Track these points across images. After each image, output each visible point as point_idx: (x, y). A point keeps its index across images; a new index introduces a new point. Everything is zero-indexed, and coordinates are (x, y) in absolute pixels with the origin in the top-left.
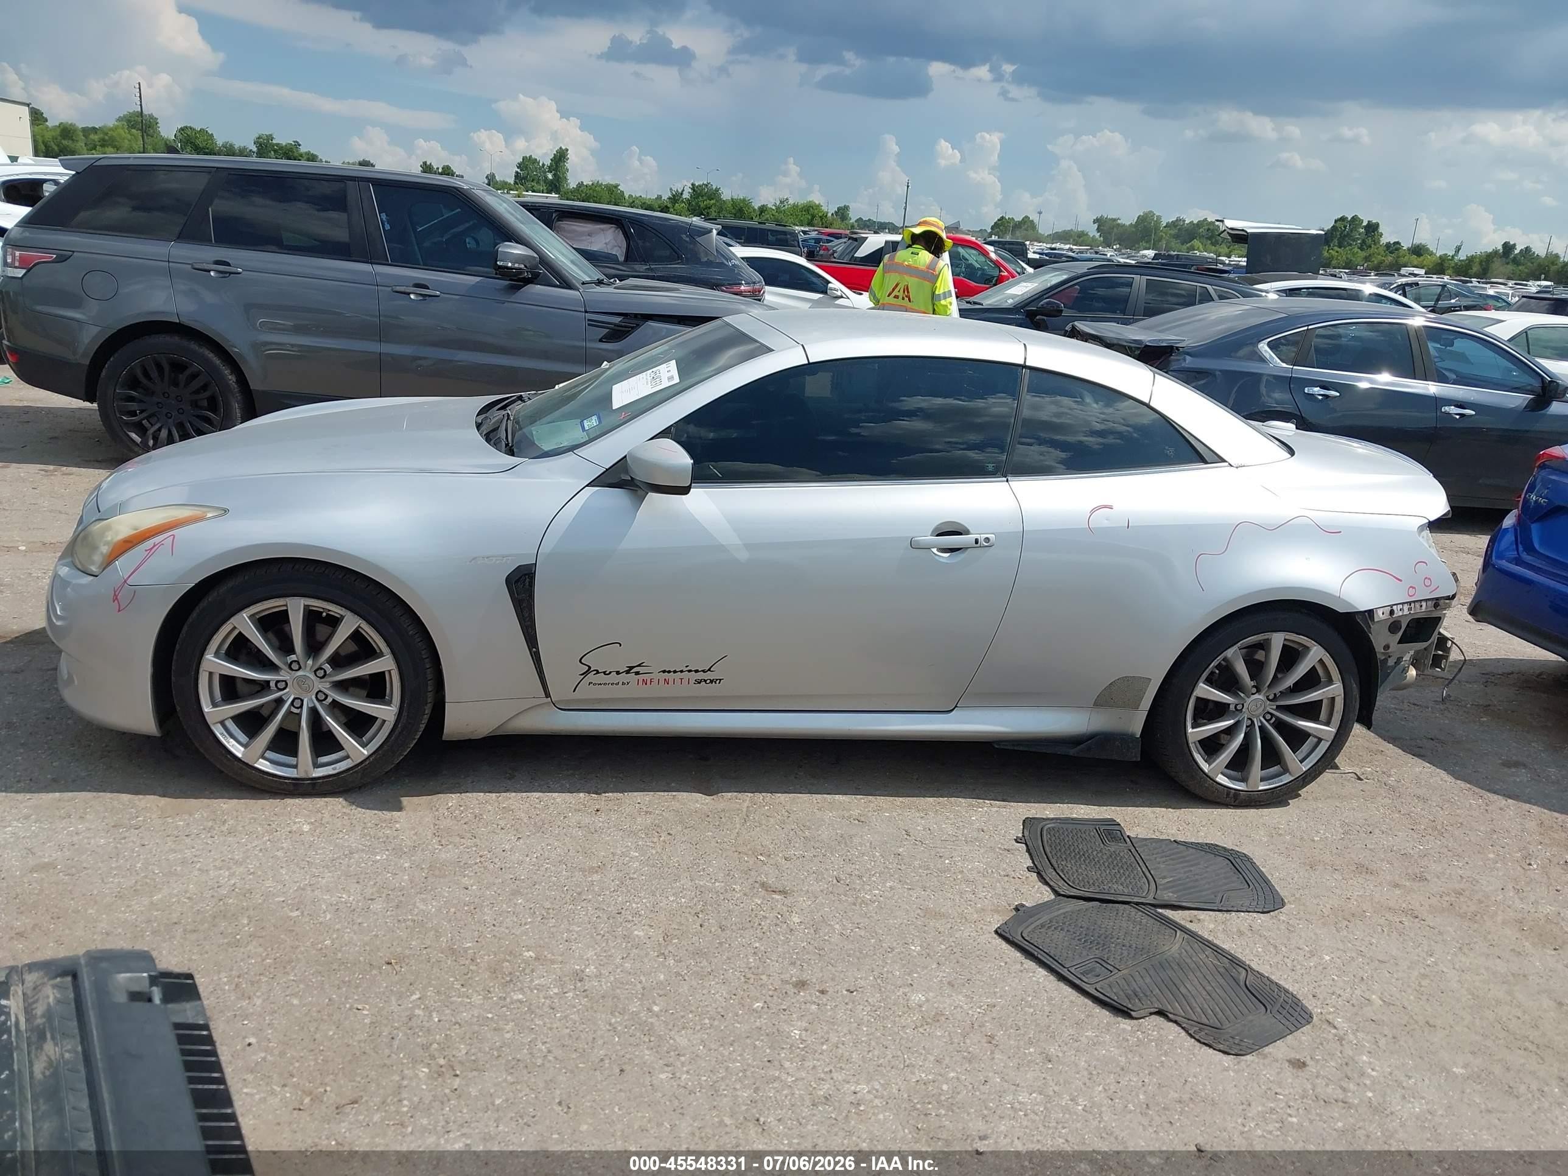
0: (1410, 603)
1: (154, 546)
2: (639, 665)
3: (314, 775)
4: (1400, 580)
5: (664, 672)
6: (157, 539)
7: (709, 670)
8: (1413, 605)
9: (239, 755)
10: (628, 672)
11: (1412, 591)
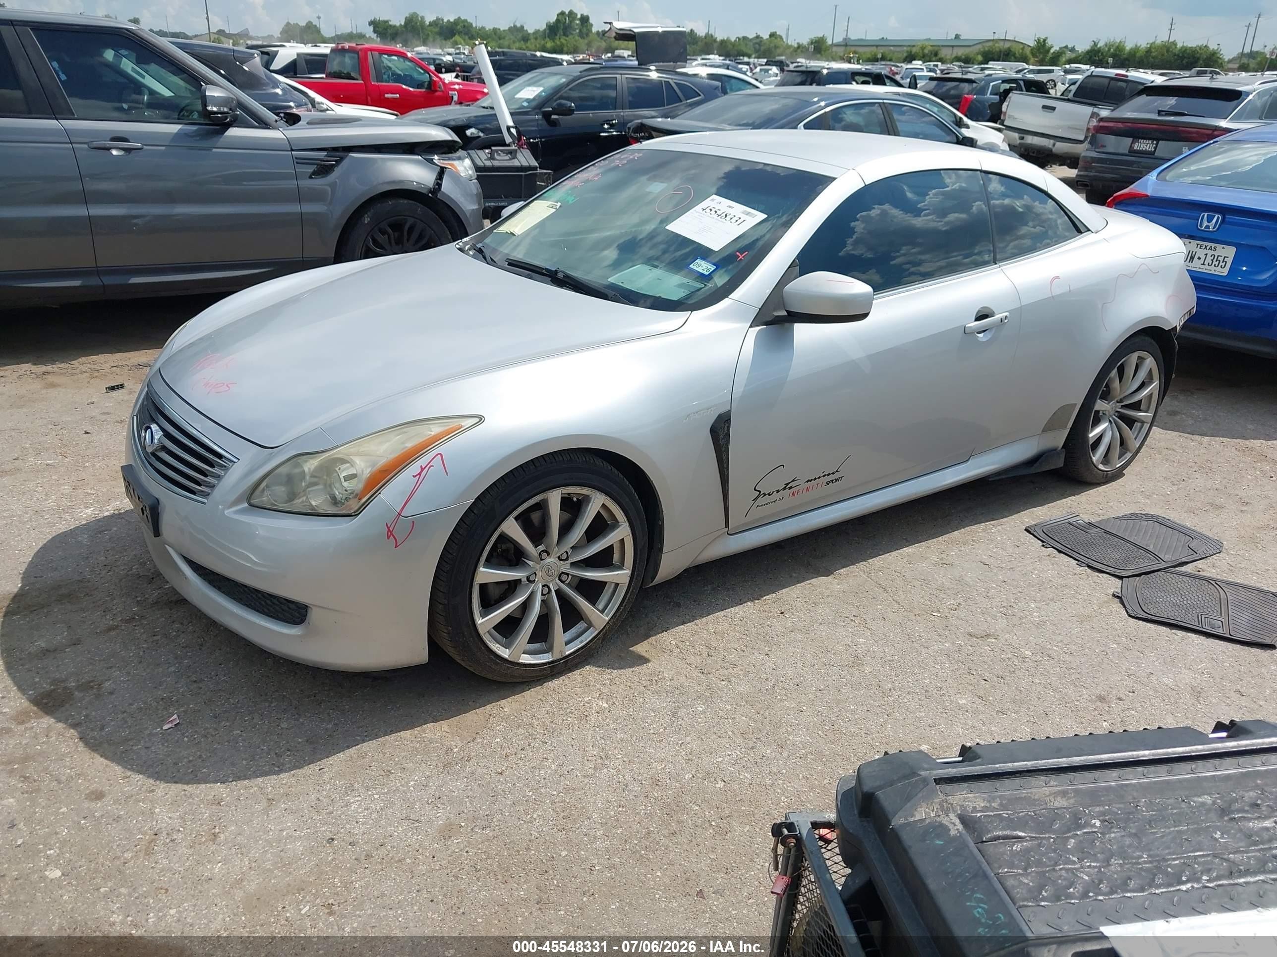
1: (422, 469)
2: (793, 481)
3: (567, 653)
5: (807, 482)
6: (423, 461)
7: (837, 471)
9: (507, 656)
10: (784, 489)
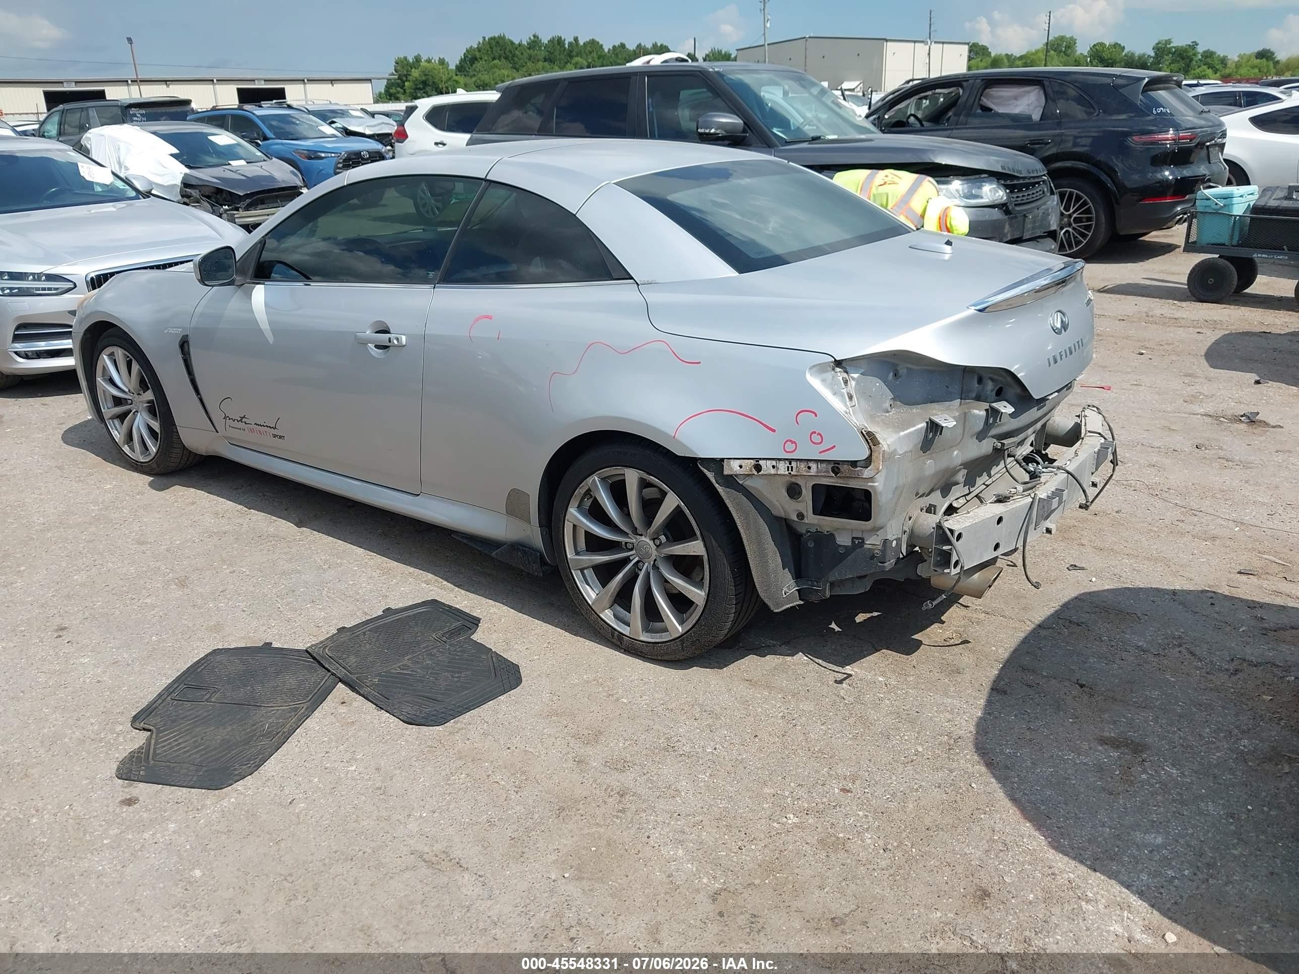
0: (790, 461)
4: (774, 431)
8: (794, 464)
11: (789, 447)
